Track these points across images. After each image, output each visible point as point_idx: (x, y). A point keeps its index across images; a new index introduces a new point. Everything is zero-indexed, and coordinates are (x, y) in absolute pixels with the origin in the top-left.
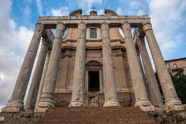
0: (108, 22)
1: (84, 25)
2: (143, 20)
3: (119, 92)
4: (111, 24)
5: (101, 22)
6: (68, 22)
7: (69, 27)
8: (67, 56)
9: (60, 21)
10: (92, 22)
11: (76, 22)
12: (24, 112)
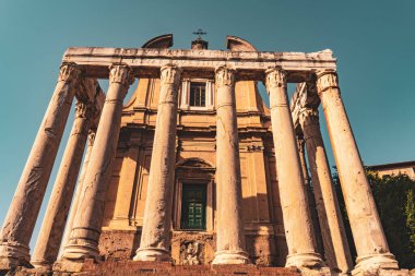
0: (234, 66)
1: (174, 72)
2: (318, 64)
3: (251, 233)
4: (240, 70)
5: (215, 65)
6: (138, 63)
7: (140, 76)
8: (135, 146)
9: (119, 60)
10: (194, 64)
11: (156, 63)
12: (28, 270)
